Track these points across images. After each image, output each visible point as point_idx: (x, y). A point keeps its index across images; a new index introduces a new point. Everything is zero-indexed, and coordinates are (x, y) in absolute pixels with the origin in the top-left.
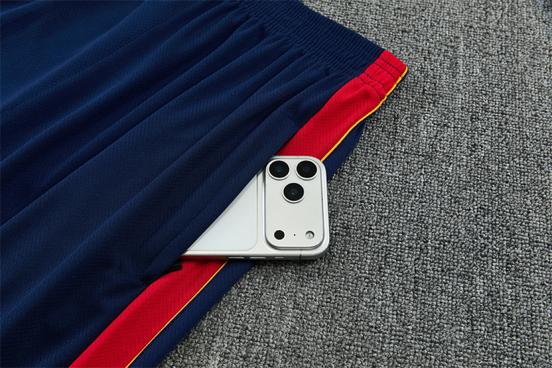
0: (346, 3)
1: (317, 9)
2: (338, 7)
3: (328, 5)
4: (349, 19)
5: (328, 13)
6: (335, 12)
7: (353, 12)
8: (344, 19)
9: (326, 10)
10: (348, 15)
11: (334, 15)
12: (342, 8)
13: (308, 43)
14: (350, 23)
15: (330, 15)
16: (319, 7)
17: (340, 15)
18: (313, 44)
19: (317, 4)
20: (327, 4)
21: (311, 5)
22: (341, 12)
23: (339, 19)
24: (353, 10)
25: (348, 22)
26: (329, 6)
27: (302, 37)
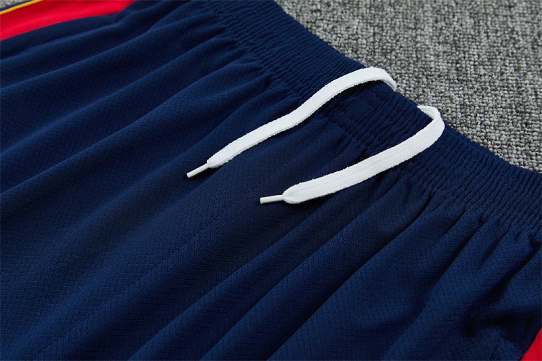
0: (521, 124)
1: (480, 137)
2: (510, 131)
3: (495, 129)
4: (532, 148)
5: (499, 142)
6: (509, 140)
7: (535, 138)
8: (526, 150)
9: (494, 138)
10: (530, 142)
11: (509, 145)
12: (518, 133)
13: (488, 201)
14: (536, 155)
15: (502, 144)
16: (483, 134)
17: (518, 143)
18: (497, 203)
19: (478, 129)
20: (492, 127)
21: (470, 132)
22: (518, 139)
23: (517, 150)
24: (534, 134)
25: (534, 153)
26: (498, 131)
27: (475, 194)
